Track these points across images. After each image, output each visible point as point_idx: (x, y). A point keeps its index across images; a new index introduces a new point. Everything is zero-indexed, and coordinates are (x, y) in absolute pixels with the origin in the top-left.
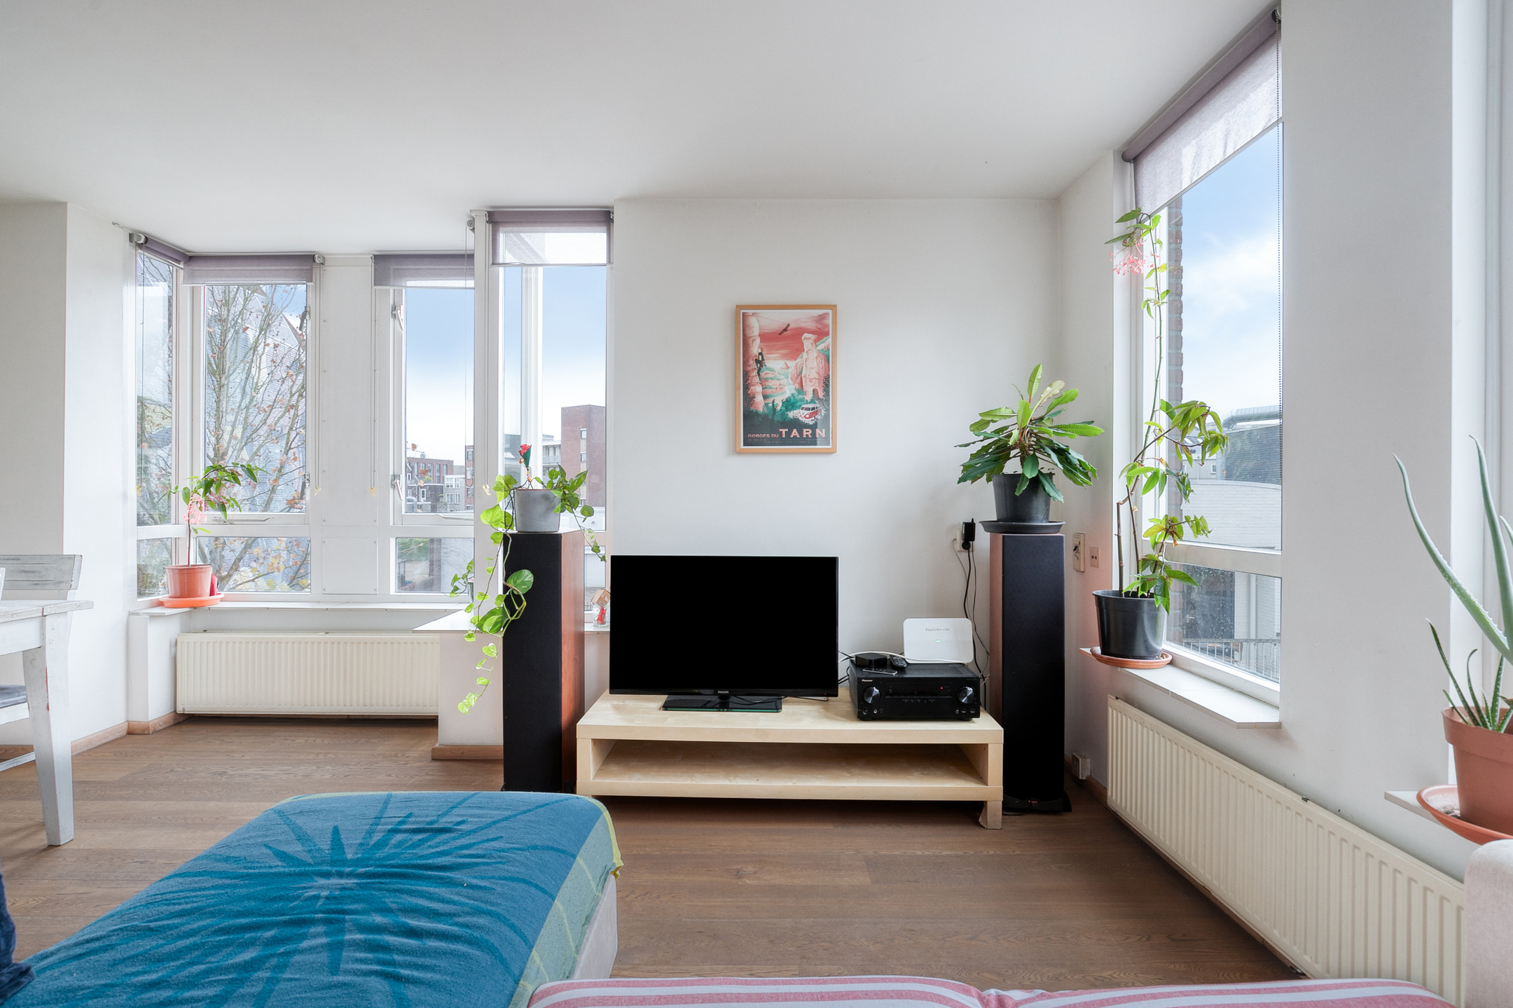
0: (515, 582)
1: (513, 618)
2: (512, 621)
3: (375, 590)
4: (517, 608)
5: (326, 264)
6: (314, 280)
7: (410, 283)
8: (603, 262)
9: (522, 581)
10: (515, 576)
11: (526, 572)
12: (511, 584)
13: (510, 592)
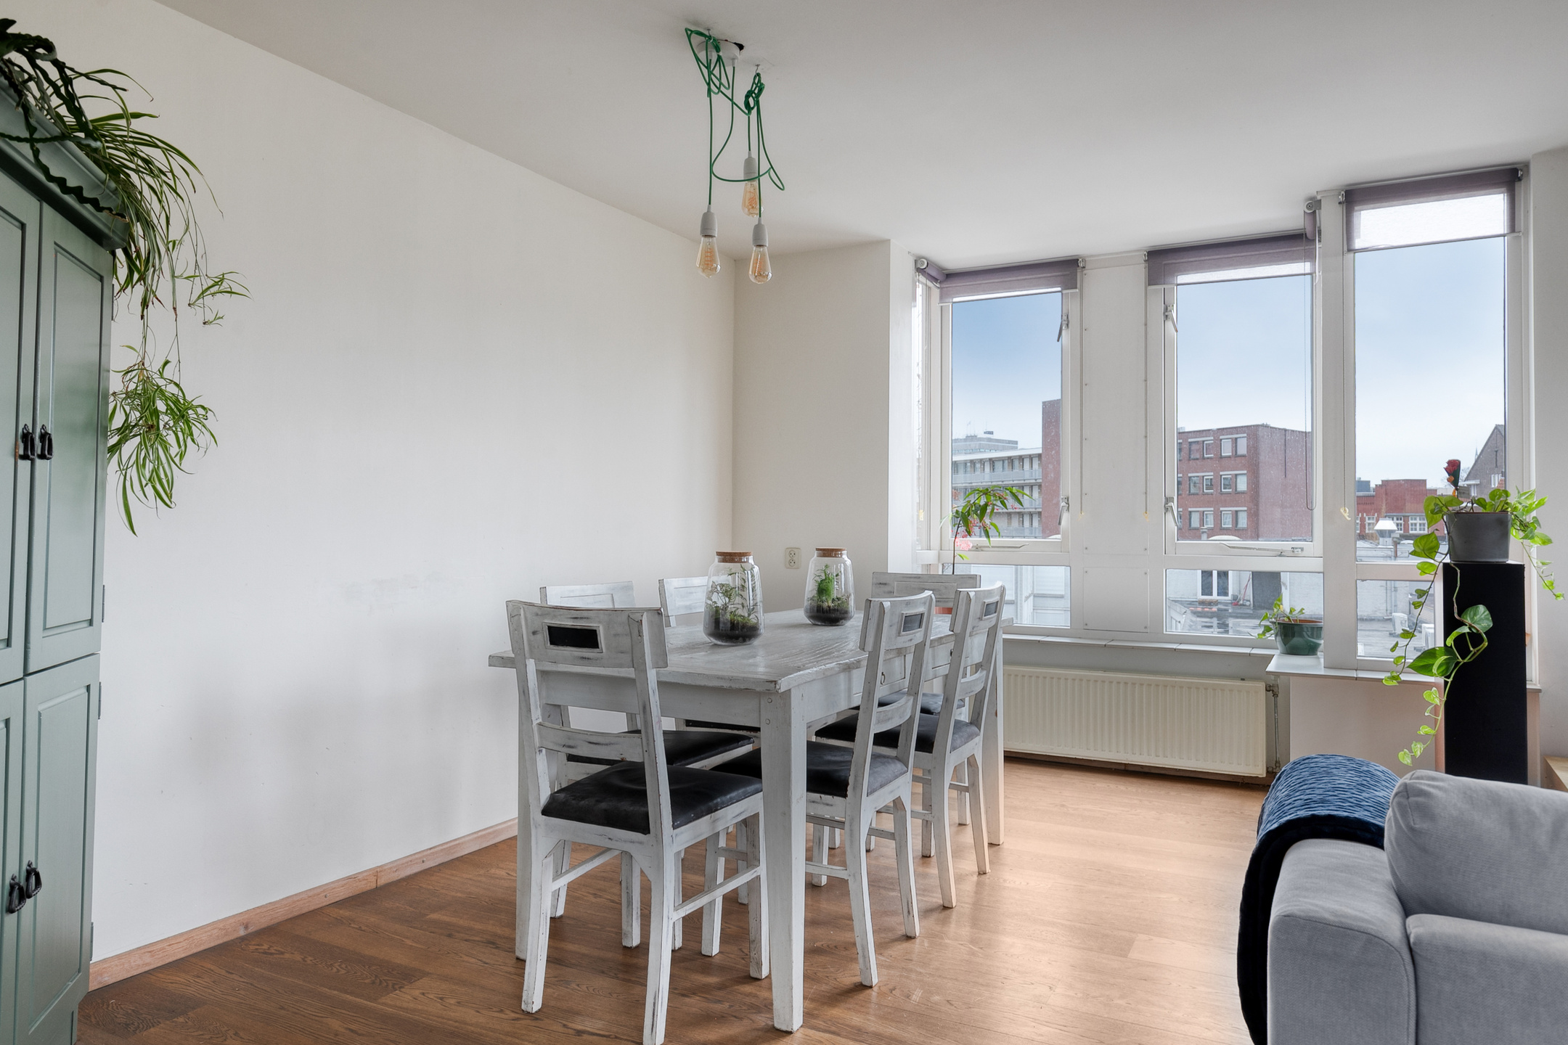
0: (1472, 619)
1: (1465, 661)
2: (1465, 663)
3: (1146, 628)
4: (1471, 649)
5: (1087, 268)
6: (1078, 286)
7: (1182, 279)
8: (1501, 232)
9: (1480, 618)
10: (1470, 612)
11: (1482, 608)
12: (1468, 620)
13: (1465, 630)
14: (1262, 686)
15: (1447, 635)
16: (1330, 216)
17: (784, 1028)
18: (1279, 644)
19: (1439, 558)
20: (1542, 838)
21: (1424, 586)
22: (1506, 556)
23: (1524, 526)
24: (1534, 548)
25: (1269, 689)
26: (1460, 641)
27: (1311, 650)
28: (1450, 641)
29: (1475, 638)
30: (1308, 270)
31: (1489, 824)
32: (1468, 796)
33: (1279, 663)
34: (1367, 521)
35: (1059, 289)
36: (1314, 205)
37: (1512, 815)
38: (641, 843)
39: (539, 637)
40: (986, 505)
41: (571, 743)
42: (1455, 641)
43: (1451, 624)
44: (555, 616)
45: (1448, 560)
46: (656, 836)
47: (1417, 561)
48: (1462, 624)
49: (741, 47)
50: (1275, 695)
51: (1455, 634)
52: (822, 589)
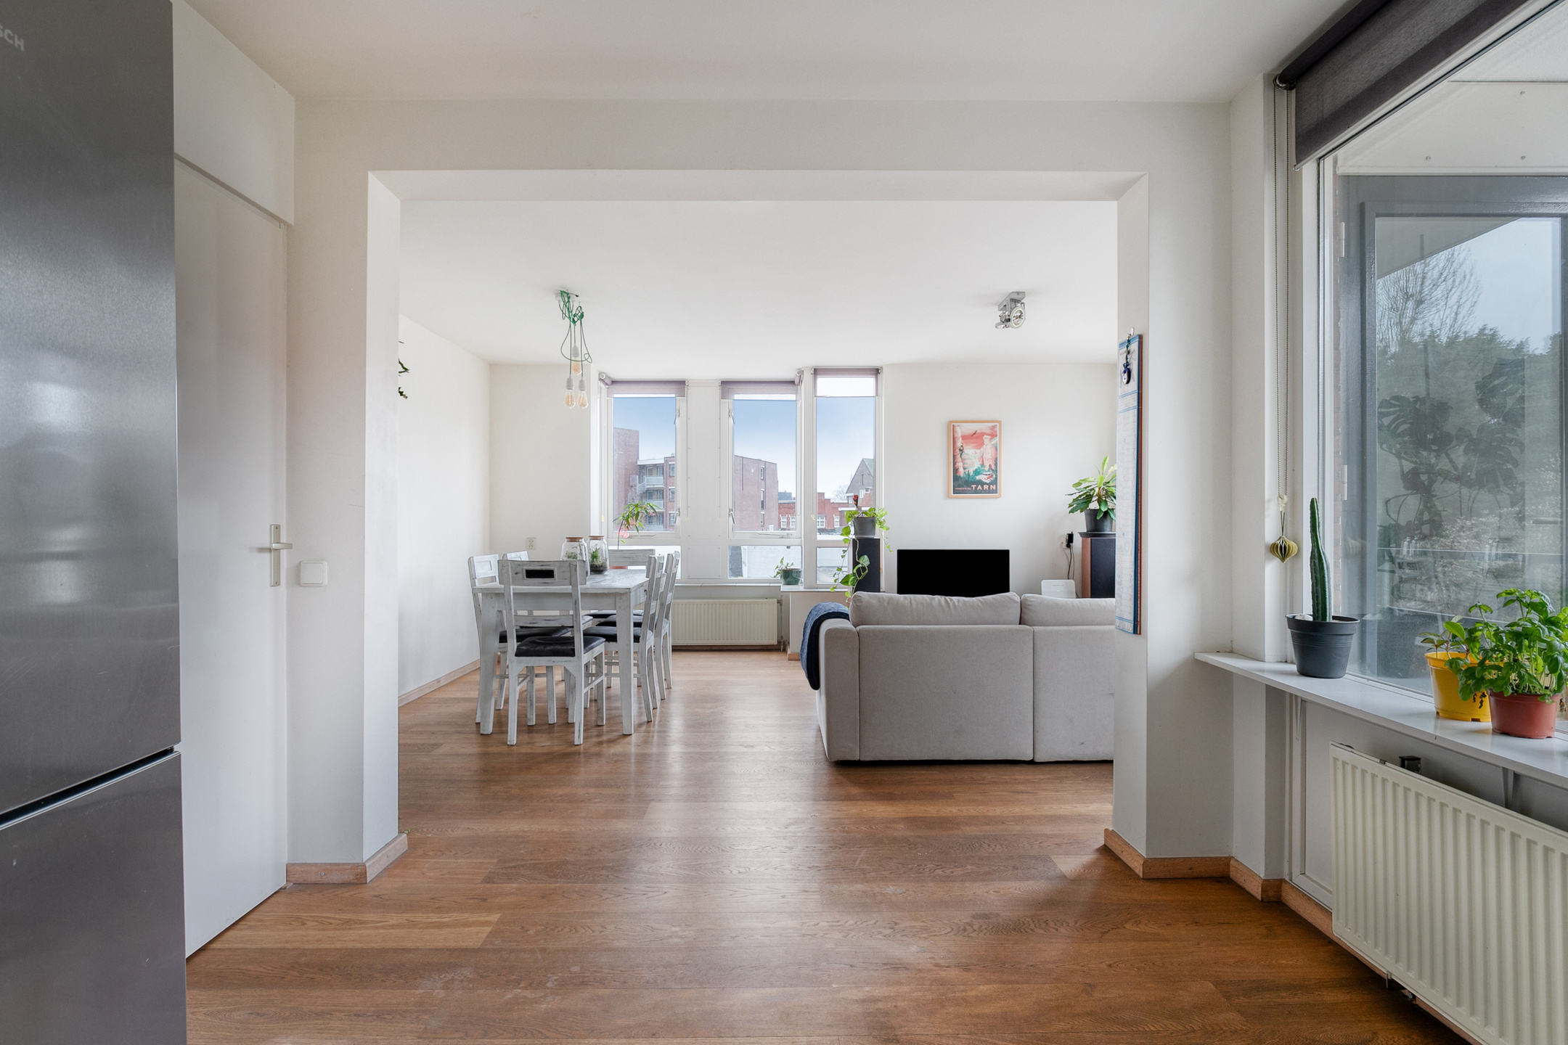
0: (863, 561)
1: (860, 577)
3: (719, 576)
4: (862, 573)
5: (689, 384)
6: (685, 396)
7: (736, 397)
8: (873, 395)
9: (865, 561)
10: (862, 558)
11: (866, 556)
12: (861, 562)
13: (860, 566)
14: (776, 600)
15: (854, 568)
16: (808, 377)
17: (628, 733)
18: (782, 581)
19: (850, 536)
20: (886, 604)
21: (846, 549)
22: (874, 534)
23: (880, 523)
24: (884, 531)
25: (779, 602)
26: (858, 570)
27: (796, 582)
28: (855, 571)
29: (864, 569)
30: (794, 399)
31: (874, 602)
32: (870, 596)
33: (785, 588)
34: (791, 520)
35: (674, 396)
36: (801, 372)
37: (879, 599)
38: (570, 661)
39: (520, 575)
40: (638, 512)
41: (535, 621)
42: (857, 570)
43: (855, 563)
44: (530, 565)
45: (854, 537)
46: (578, 657)
47: (843, 537)
48: (859, 563)
49: (577, 296)
50: (781, 605)
51: (857, 568)
52: (594, 556)
